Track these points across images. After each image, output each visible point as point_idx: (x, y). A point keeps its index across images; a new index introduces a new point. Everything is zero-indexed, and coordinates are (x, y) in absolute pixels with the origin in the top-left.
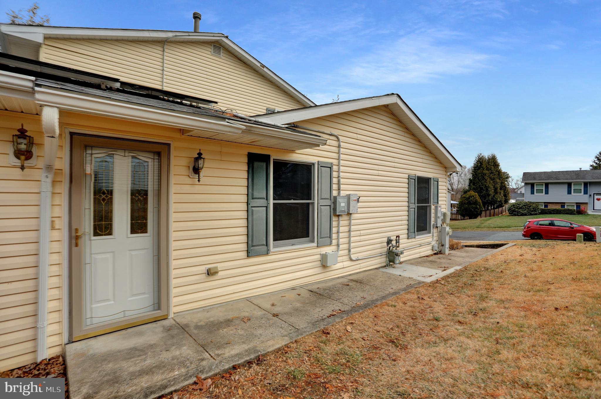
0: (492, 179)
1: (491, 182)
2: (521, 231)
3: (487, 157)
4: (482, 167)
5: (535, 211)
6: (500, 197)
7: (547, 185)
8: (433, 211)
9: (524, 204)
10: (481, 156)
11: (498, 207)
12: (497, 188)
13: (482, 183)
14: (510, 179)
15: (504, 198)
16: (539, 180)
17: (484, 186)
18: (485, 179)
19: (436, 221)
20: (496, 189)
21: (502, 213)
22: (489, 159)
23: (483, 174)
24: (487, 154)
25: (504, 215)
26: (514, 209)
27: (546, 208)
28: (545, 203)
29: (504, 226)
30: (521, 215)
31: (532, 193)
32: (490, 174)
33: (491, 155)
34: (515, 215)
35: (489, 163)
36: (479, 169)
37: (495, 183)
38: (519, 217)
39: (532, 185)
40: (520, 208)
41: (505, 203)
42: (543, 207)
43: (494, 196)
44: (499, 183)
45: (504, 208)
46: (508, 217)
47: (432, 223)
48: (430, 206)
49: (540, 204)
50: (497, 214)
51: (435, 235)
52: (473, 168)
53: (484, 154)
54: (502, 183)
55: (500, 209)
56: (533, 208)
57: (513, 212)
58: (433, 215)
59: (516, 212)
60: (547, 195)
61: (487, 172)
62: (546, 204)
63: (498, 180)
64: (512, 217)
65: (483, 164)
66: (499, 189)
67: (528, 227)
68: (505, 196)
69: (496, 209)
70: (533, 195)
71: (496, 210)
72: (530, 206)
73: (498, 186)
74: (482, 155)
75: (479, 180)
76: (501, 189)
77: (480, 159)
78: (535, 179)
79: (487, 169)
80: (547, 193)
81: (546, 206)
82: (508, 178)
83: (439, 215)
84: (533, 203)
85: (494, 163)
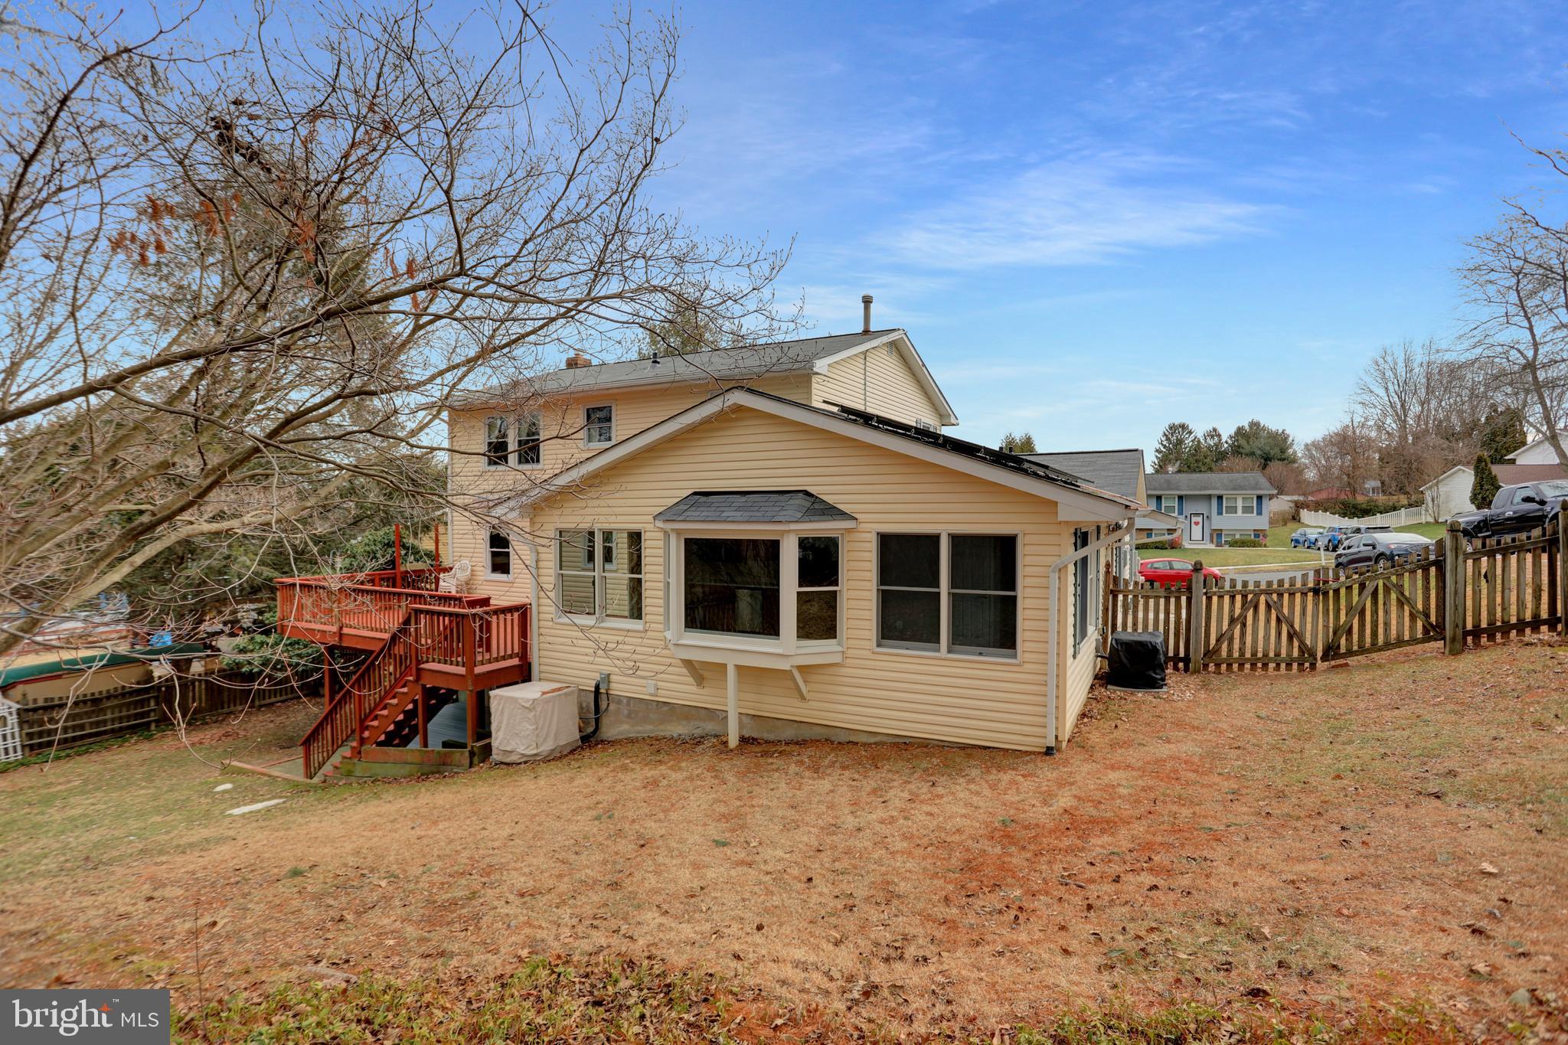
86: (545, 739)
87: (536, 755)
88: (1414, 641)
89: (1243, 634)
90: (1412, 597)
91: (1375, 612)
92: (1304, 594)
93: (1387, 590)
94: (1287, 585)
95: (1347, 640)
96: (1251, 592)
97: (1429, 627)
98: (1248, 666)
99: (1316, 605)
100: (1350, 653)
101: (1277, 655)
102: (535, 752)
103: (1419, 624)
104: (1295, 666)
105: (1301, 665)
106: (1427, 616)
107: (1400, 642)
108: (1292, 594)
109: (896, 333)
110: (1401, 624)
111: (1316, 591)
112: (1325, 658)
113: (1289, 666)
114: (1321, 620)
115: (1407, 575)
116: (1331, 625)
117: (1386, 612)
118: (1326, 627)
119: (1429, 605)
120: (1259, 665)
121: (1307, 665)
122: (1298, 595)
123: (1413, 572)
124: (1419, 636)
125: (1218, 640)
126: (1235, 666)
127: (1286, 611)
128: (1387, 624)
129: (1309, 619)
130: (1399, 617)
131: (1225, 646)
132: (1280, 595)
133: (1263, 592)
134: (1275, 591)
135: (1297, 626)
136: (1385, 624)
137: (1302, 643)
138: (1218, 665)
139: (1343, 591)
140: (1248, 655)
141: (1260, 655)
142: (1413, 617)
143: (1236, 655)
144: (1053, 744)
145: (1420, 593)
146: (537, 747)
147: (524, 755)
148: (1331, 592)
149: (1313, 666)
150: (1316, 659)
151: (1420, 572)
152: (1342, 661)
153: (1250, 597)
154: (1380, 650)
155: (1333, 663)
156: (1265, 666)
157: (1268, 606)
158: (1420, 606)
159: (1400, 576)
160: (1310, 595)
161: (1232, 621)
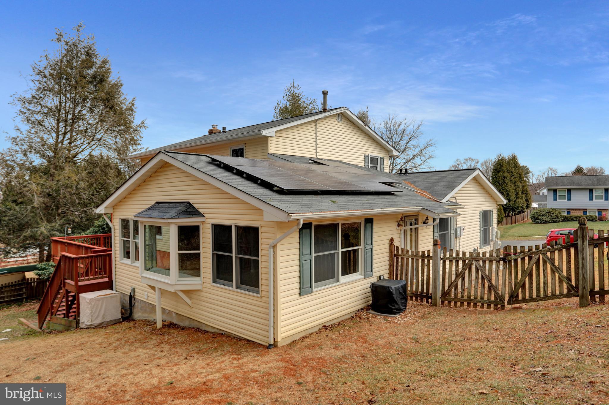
0: (513, 182)
1: (512, 186)
2: (544, 240)
3: (507, 158)
4: (503, 170)
5: (558, 218)
6: (521, 202)
7: (569, 191)
8: (490, 231)
9: (547, 211)
10: (501, 157)
11: (520, 213)
12: (519, 192)
13: (502, 188)
14: (530, 174)
15: (525, 202)
16: (562, 186)
17: (505, 190)
18: (506, 183)
19: (492, 237)
20: (517, 194)
21: (524, 220)
22: (510, 160)
23: (504, 177)
24: (506, 155)
25: (526, 221)
26: (537, 216)
27: (569, 215)
28: (567, 209)
29: (528, 235)
30: (544, 223)
31: (555, 199)
32: (511, 176)
33: (511, 155)
34: (538, 223)
35: (509, 165)
36: (499, 172)
37: (516, 187)
38: (542, 224)
39: (555, 191)
40: (543, 215)
41: (527, 209)
42: (566, 214)
43: (515, 201)
44: (520, 187)
45: (526, 213)
46: (531, 225)
47: (490, 238)
48: (489, 228)
49: (562, 210)
50: (519, 220)
51: (492, 246)
52: (492, 171)
53: (504, 155)
54: (523, 186)
55: (522, 215)
56: (556, 215)
57: (536, 220)
58: (490, 234)
59: (539, 219)
60: (569, 201)
61: (508, 175)
62: (569, 211)
63: (519, 184)
64: (535, 224)
65: (503, 166)
66: (520, 193)
67: (550, 237)
68: (527, 200)
69: (517, 214)
70: (555, 201)
71: (518, 216)
72: (553, 214)
73: (520, 190)
74: (502, 155)
75: (500, 184)
76: (522, 193)
77: (501, 160)
78: (557, 184)
79: (507, 171)
80: (569, 199)
81: (569, 213)
82: (528, 174)
83: (494, 233)
84: (556, 210)
85: (515, 164)
86: (97, 318)
87: (91, 325)
88: (562, 296)
89: (463, 284)
90: (560, 267)
91: (538, 275)
92: (498, 262)
93: (545, 263)
94: (488, 255)
95: (522, 292)
96: (468, 259)
97: (570, 288)
98: (465, 303)
99: (505, 268)
100: (524, 300)
101: (482, 298)
102: (90, 324)
103: (565, 286)
104: (492, 305)
105: (496, 306)
106: (569, 279)
107: (554, 296)
108: (491, 262)
109: (343, 109)
110: (553, 283)
111: (504, 260)
112: (509, 303)
113: (489, 306)
114: (507, 279)
115: (556, 252)
116: (513, 282)
117: (545, 276)
118: (510, 283)
119: (570, 272)
120: (472, 304)
121: (499, 306)
122: (494, 262)
123: (560, 250)
124: (565, 291)
125: (449, 287)
126: (459, 303)
127: (487, 272)
128: (545, 284)
129: (501, 278)
130: (552, 279)
131: (453, 290)
132: (484, 262)
133: (475, 259)
134: (481, 259)
135: (493, 282)
136: (544, 283)
137: (496, 293)
138: (449, 302)
139: (519, 260)
140: (466, 297)
141: (472, 298)
142: (561, 281)
143: (459, 295)
144: (272, 342)
145: (565, 263)
146: (92, 321)
147: (86, 325)
148: (513, 261)
149: (503, 307)
150: (504, 303)
151: (564, 250)
152: (518, 305)
153: (467, 261)
154: (541, 300)
155: (513, 306)
156: (475, 304)
157: (477, 269)
158: (565, 274)
159: (553, 253)
160: (501, 262)
161: (457, 276)
